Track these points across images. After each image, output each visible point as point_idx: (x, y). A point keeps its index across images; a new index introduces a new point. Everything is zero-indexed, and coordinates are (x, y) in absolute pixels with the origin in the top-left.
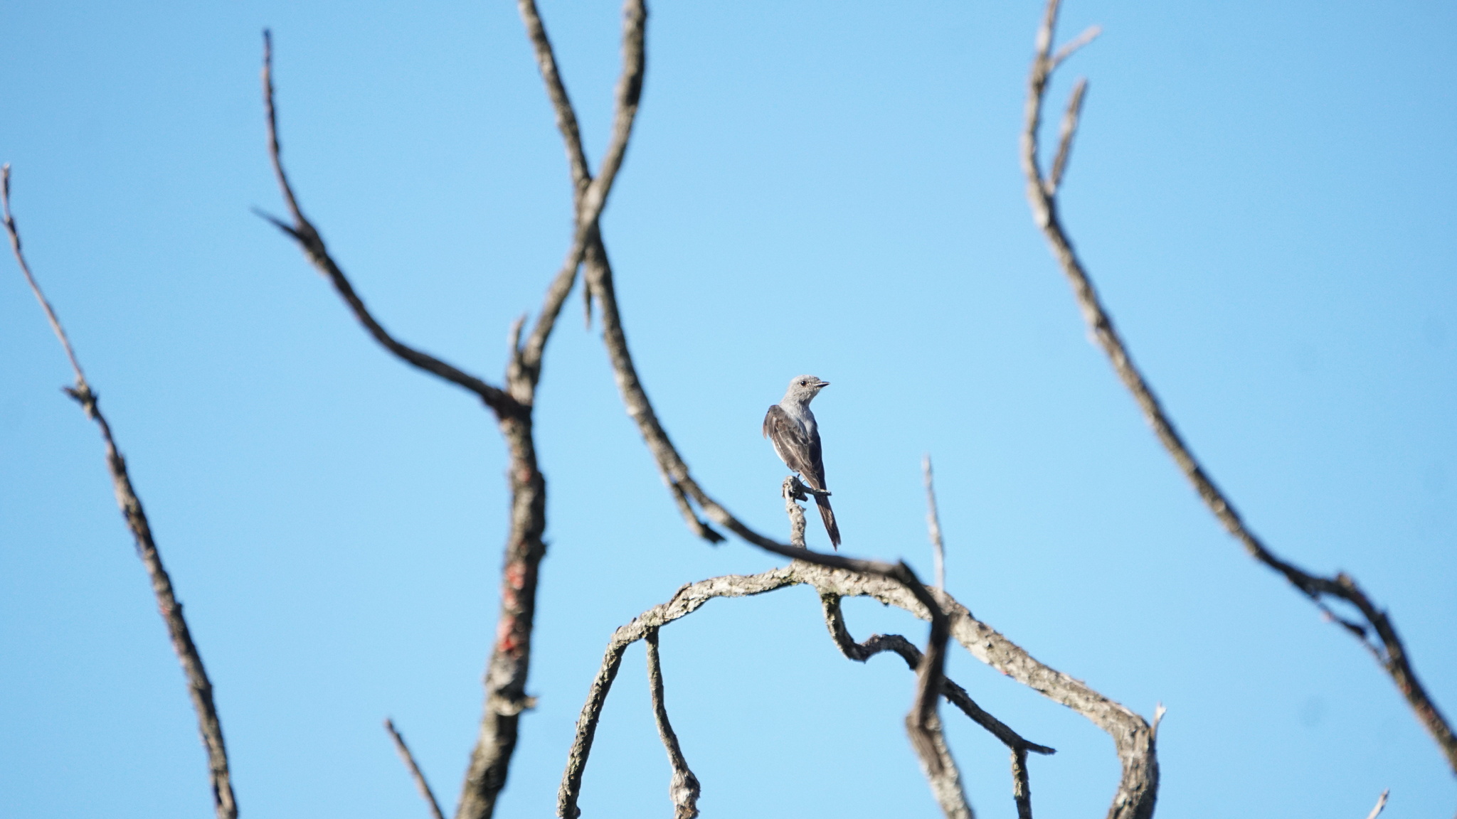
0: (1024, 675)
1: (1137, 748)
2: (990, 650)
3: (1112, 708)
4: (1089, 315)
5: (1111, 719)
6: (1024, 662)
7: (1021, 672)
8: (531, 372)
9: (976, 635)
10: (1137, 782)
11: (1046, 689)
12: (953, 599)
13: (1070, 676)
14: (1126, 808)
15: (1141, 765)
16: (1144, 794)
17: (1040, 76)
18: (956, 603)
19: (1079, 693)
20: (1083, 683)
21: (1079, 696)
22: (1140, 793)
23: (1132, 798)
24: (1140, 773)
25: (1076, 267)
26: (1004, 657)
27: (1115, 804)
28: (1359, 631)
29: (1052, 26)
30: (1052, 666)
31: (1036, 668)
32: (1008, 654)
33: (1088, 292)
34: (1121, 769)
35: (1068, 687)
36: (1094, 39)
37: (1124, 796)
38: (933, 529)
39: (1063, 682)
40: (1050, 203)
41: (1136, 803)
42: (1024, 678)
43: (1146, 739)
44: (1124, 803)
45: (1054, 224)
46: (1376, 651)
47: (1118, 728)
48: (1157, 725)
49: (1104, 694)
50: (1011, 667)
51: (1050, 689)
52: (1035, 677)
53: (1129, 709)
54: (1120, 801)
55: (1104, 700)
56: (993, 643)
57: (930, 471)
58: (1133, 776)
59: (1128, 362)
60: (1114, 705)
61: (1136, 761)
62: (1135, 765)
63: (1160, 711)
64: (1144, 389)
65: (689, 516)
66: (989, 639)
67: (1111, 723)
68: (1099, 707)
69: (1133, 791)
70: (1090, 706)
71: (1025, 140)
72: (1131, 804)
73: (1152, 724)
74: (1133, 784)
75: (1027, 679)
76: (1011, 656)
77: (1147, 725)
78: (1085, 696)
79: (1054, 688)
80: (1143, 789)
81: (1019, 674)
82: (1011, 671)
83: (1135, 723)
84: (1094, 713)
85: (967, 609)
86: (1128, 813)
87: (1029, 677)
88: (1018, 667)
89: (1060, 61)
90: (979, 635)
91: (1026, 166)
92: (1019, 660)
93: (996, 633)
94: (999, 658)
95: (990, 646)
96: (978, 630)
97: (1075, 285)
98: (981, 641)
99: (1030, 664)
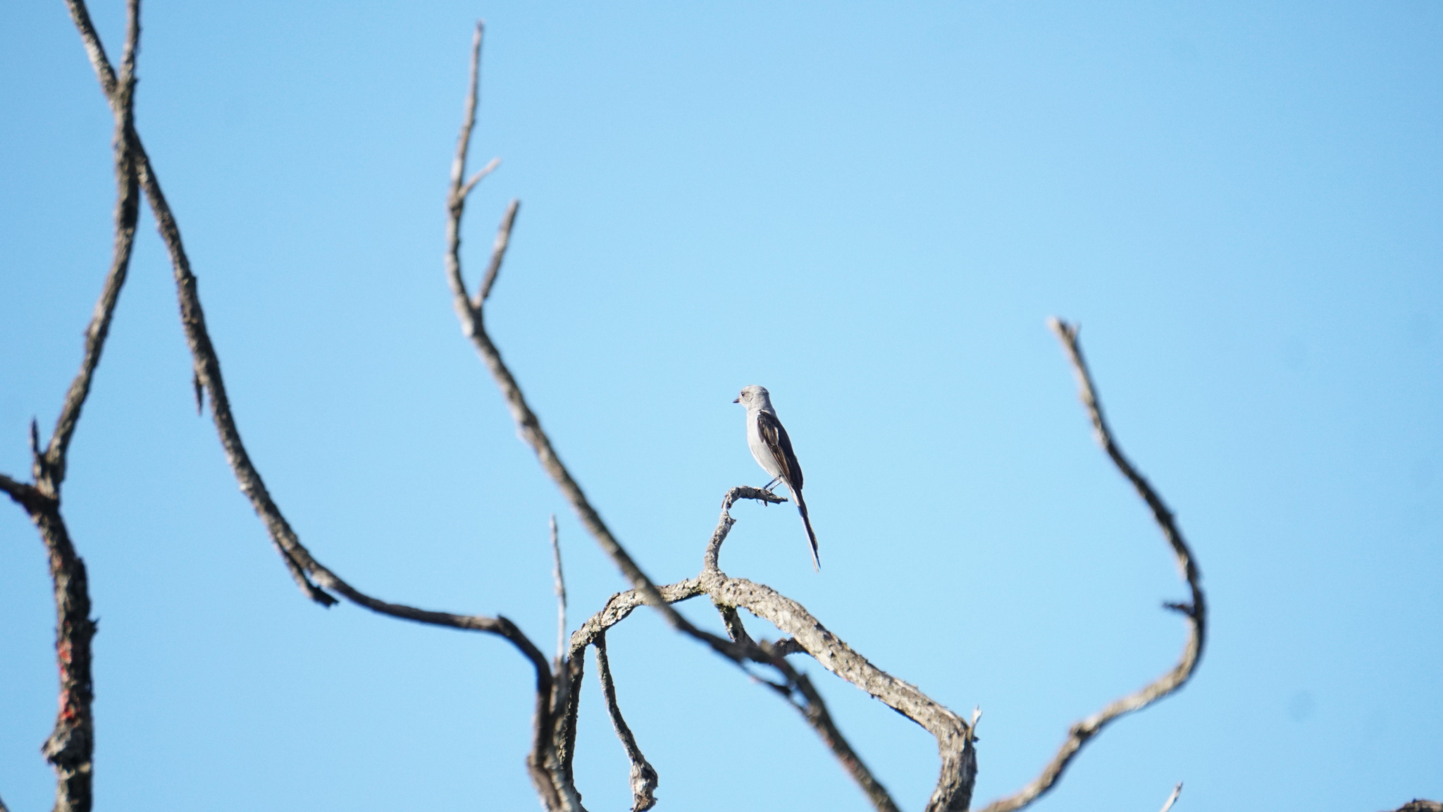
0: (863, 681)
1: (953, 749)
2: (833, 659)
3: (936, 711)
4: (516, 414)
5: (934, 722)
6: (861, 669)
7: (859, 678)
8: (54, 469)
9: (821, 644)
10: (951, 780)
11: (881, 694)
12: (805, 611)
13: (904, 682)
14: (941, 804)
15: (955, 765)
16: (957, 791)
17: (454, 202)
18: (808, 615)
19: (909, 698)
20: (916, 688)
21: (909, 700)
22: (953, 790)
23: (946, 795)
24: (954, 771)
25: (504, 372)
26: (845, 664)
27: (931, 800)
28: (784, 691)
29: (464, 156)
30: (889, 673)
31: (872, 675)
32: (847, 662)
33: (515, 393)
34: (939, 768)
35: (900, 692)
36: (496, 167)
37: (940, 793)
38: (558, 583)
39: (896, 687)
40: (476, 315)
41: (949, 799)
42: (862, 684)
43: (962, 741)
44: (939, 800)
45: (480, 332)
46: (801, 709)
47: (942, 731)
48: (974, 728)
49: (932, 697)
50: (851, 674)
51: (885, 694)
52: (872, 683)
53: (952, 713)
54: (935, 798)
55: (930, 704)
56: (835, 652)
57: (556, 529)
58: (948, 774)
59: (553, 455)
60: (939, 708)
61: (952, 761)
62: (951, 764)
63: (977, 714)
64: (567, 479)
65: (299, 579)
66: (832, 648)
67: (935, 726)
68: (925, 710)
69: (947, 788)
70: (918, 709)
71: (448, 258)
72: (944, 800)
73: (970, 724)
74: (948, 782)
75: (864, 685)
76: (851, 664)
77: (965, 726)
78: (914, 701)
79: (889, 693)
80: (957, 786)
81: (858, 681)
82: (851, 678)
83: (955, 726)
84: (921, 716)
85: (816, 620)
86: (941, 809)
87: (867, 683)
88: (857, 674)
89: (471, 188)
90: (824, 646)
91: (451, 282)
92: (857, 667)
93: (840, 643)
94: (841, 666)
95: (833, 655)
96: (823, 640)
97: (503, 388)
98: (825, 651)
99: (867, 671)
